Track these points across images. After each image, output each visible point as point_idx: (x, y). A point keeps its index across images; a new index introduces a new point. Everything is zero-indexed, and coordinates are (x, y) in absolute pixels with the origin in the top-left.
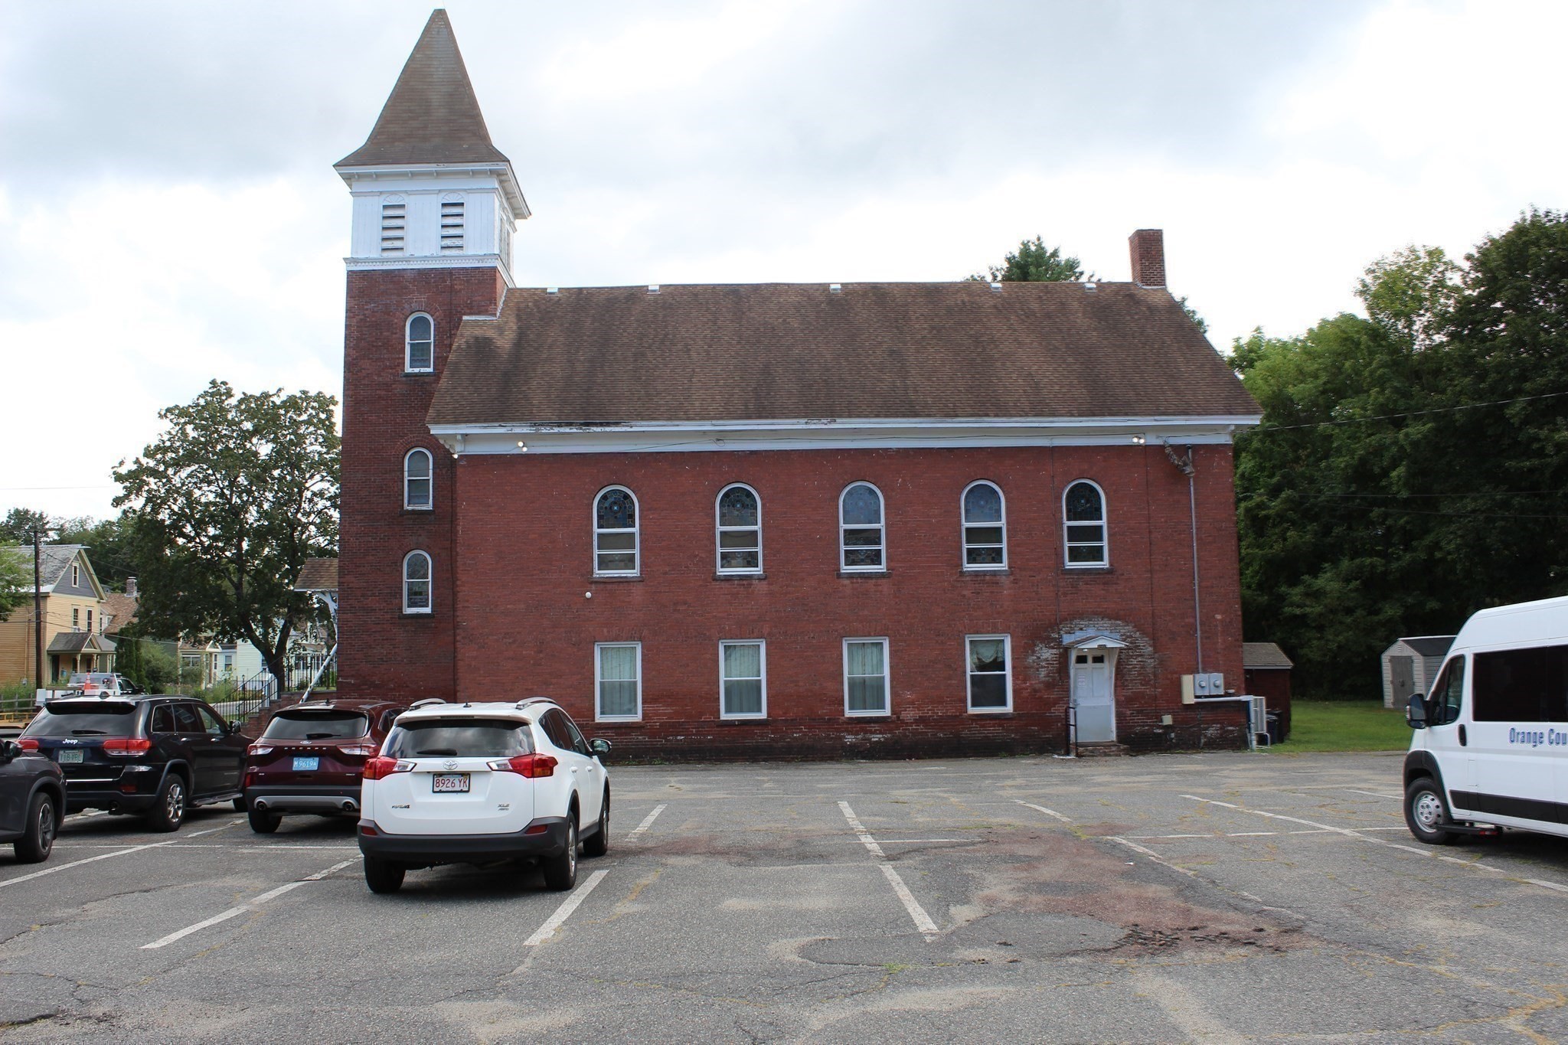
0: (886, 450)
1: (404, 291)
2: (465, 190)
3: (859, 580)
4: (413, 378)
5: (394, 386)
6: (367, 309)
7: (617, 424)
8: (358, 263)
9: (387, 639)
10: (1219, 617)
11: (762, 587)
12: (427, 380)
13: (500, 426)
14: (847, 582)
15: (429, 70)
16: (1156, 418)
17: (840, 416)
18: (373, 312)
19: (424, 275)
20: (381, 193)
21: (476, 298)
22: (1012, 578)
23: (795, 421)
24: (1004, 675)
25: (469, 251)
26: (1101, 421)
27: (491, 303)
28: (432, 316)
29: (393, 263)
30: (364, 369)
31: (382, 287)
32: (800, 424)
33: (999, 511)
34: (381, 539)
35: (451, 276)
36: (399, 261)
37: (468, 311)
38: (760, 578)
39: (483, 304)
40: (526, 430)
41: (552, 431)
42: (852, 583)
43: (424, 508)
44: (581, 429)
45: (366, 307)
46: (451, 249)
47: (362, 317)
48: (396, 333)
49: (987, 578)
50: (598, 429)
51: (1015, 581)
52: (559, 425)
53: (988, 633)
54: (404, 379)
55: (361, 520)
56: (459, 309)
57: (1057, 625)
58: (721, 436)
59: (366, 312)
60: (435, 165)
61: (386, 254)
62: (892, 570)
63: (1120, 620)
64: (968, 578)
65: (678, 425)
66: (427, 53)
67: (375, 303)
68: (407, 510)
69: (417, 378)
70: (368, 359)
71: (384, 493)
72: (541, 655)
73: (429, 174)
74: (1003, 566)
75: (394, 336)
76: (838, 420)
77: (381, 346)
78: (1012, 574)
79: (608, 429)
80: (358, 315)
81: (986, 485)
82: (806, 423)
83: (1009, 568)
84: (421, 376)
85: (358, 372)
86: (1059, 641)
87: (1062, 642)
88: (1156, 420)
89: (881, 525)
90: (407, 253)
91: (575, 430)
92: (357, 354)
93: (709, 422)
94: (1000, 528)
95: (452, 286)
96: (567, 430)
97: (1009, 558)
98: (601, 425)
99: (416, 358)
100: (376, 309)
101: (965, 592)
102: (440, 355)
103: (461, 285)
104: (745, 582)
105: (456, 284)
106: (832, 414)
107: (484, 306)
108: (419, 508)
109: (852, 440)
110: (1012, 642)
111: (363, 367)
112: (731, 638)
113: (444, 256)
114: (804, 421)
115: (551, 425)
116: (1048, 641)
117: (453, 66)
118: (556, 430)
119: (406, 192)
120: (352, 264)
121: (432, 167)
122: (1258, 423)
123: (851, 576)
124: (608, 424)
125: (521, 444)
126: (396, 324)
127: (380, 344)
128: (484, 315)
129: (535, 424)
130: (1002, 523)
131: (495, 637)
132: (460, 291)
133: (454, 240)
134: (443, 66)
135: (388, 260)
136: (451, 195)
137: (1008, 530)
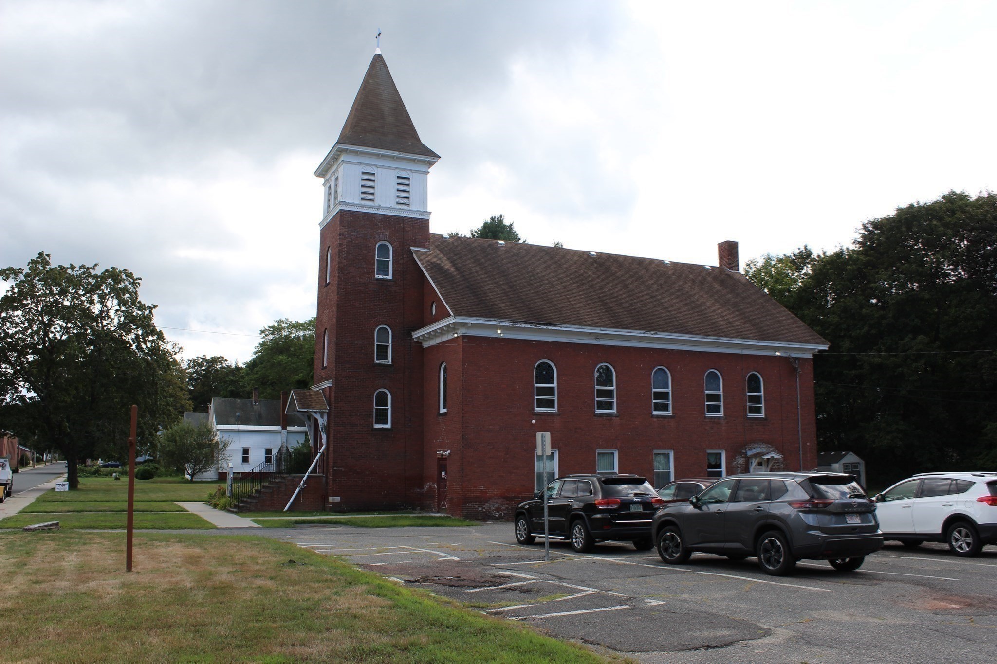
0: (672, 350)
1: (376, 227)
2: (411, 170)
3: (661, 419)
4: (381, 282)
5: (369, 285)
6: (353, 235)
7: (555, 325)
8: (348, 205)
9: (364, 444)
10: (808, 444)
11: (616, 421)
12: (389, 283)
13: (494, 320)
14: (655, 420)
15: (379, 91)
16: (789, 343)
17: (659, 331)
18: (356, 237)
19: (386, 218)
20: (361, 164)
21: (418, 237)
22: (726, 421)
23: (639, 331)
24: (721, 471)
25: (413, 207)
26: (767, 343)
27: (427, 241)
28: (392, 245)
29: (368, 208)
30: (351, 273)
31: (362, 222)
32: (640, 333)
33: (719, 385)
34: (361, 380)
35: (403, 222)
36: (373, 208)
37: (414, 244)
38: (616, 416)
39: (422, 241)
40: (507, 324)
41: (521, 326)
42: (658, 420)
43: (386, 362)
44: (536, 326)
45: (352, 234)
46: (401, 205)
47: (350, 240)
48: (370, 252)
49: (716, 420)
50: (545, 327)
51: (728, 423)
52: (526, 323)
53: (716, 449)
54: (375, 281)
55: (349, 368)
56: (408, 242)
57: (745, 445)
58: (598, 336)
59: (352, 237)
60: (398, 152)
61: (364, 202)
62: (675, 414)
63: (770, 444)
64: (707, 420)
65: (584, 329)
66: (376, 80)
67: (358, 232)
68: (376, 363)
69: (383, 282)
70: (354, 267)
71: (363, 351)
72: (508, 456)
73: (392, 157)
74: (721, 414)
75: (369, 254)
76: (659, 333)
77: (361, 259)
78: (726, 419)
79: (550, 328)
80: (347, 238)
81: (714, 372)
82: (644, 333)
83: (725, 415)
84: (386, 281)
85: (347, 274)
86: (745, 454)
87: (746, 454)
88: (788, 344)
89: (669, 390)
90: (376, 203)
91: (533, 327)
92: (347, 263)
93: (599, 328)
94: (720, 395)
95: (404, 228)
96: (529, 326)
97: (724, 410)
98: (547, 325)
99: (380, 269)
100: (358, 236)
101: (707, 428)
102: (397, 269)
103: (409, 227)
104: (609, 418)
105: (406, 227)
106: (656, 330)
107: (422, 242)
108: (383, 363)
109: (658, 344)
110: (726, 454)
111: (350, 271)
112: (602, 449)
113: (400, 209)
114: (643, 332)
115: (521, 322)
116: (741, 454)
117: (393, 92)
118: (523, 326)
119: (376, 166)
120: (344, 206)
121: (396, 154)
122: (827, 349)
123: (658, 416)
124: (550, 325)
125: (499, 332)
126: (370, 246)
127: (361, 258)
128: (423, 248)
129: (513, 321)
130: (721, 392)
131: (483, 445)
132: (409, 231)
133: (403, 199)
134: (387, 91)
135: (366, 207)
136: (404, 172)
137: (724, 396)
